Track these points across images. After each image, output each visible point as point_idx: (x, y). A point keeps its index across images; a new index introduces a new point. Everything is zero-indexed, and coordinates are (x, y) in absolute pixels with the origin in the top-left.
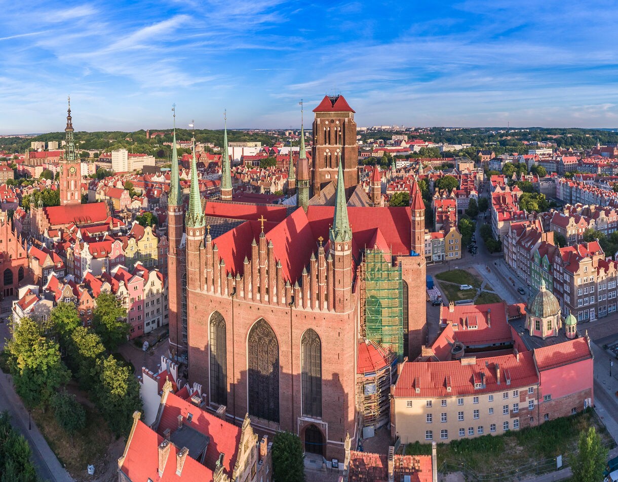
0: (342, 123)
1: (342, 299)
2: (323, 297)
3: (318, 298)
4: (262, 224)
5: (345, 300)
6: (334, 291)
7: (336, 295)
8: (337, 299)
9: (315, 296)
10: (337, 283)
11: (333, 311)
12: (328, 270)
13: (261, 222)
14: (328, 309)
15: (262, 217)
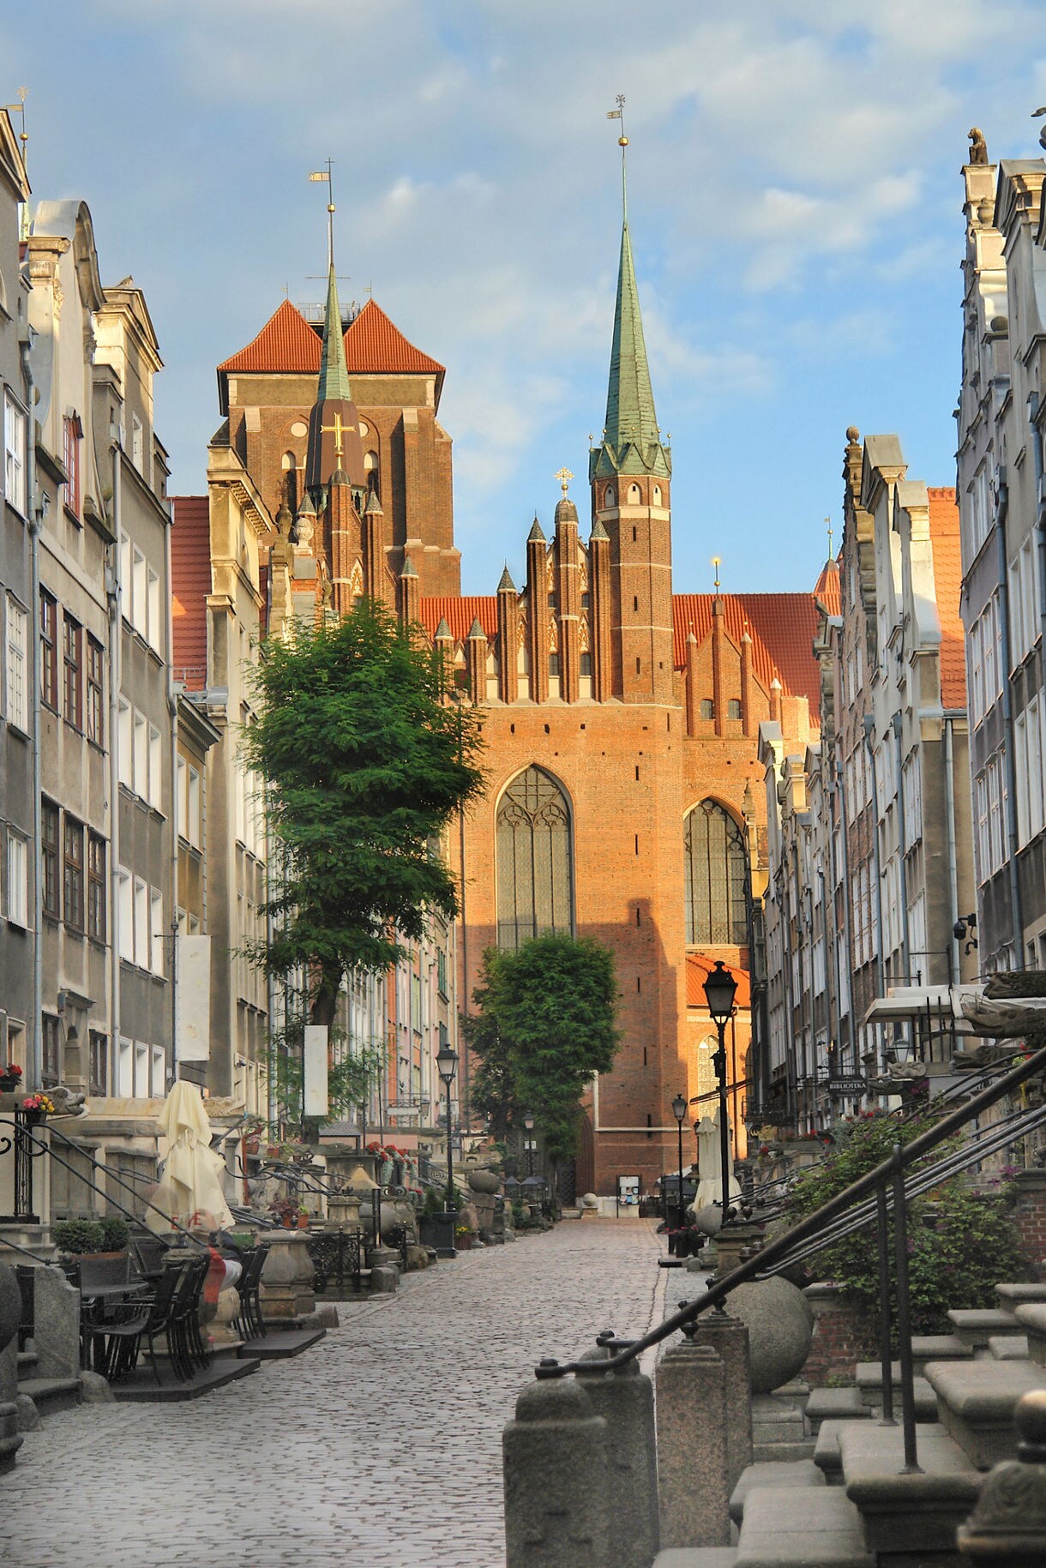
0: (387, 432)
1: (645, 660)
2: (575, 663)
3: (560, 665)
4: (339, 444)
5: (657, 664)
6: (617, 637)
7: (625, 647)
8: (628, 661)
9: (545, 662)
10: (627, 607)
11: (611, 703)
12: (592, 573)
13: (333, 434)
14: (596, 694)
15: (338, 418)
